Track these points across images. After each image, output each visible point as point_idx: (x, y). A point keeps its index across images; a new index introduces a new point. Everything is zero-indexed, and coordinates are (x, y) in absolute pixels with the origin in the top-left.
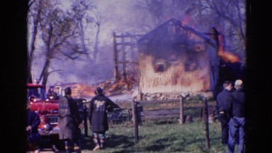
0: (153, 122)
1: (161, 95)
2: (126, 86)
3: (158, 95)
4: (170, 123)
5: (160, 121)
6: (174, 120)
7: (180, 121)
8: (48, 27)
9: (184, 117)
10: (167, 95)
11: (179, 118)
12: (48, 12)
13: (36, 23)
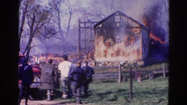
0: (101, 81)
1: (109, 62)
2: (85, 56)
3: (107, 63)
4: (112, 82)
5: (106, 80)
6: (115, 80)
7: (119, 81)
8: (32, 16)
9: (122, 78)
10: (113, 63)
11: (118, 79)
12: (32, 6)
13: (24, 13)
